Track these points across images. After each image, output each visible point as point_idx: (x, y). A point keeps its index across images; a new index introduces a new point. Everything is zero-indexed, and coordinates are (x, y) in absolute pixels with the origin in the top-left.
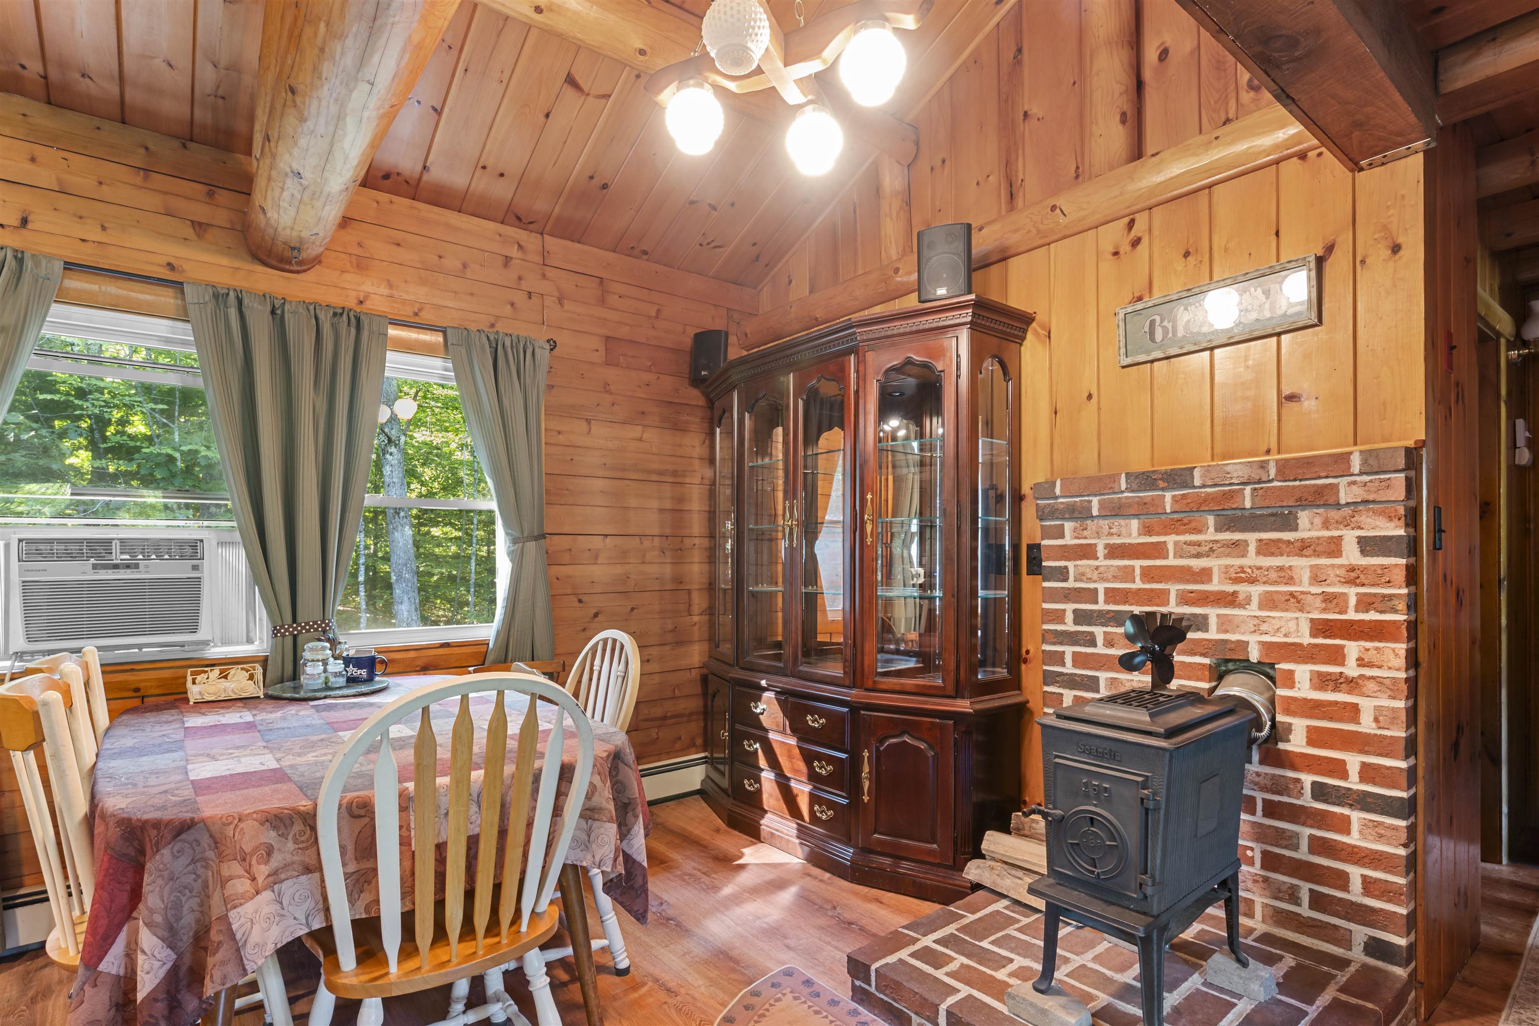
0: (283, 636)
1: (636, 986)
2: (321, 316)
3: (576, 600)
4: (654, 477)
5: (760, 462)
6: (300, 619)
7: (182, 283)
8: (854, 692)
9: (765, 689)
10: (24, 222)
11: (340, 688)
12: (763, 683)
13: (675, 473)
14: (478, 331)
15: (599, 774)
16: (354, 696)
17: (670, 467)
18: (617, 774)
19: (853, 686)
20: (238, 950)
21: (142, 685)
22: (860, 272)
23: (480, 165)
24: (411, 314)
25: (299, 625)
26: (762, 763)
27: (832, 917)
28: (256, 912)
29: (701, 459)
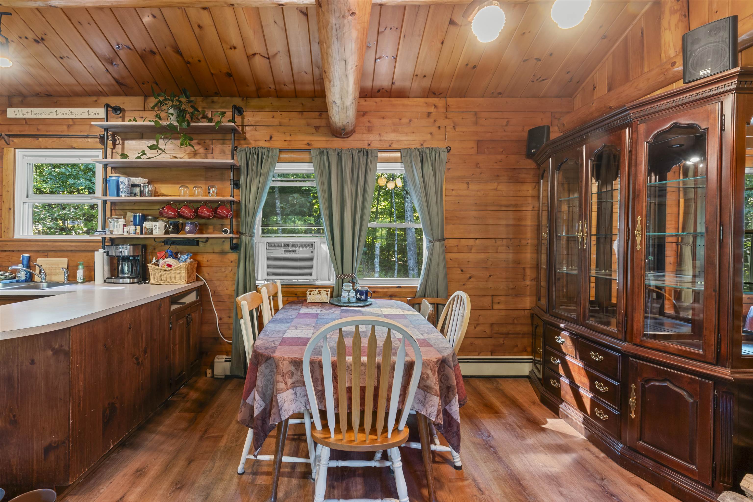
0: (339, 279)
1: (462, 479)
2: (354, 153)
3: (460, 270)
4: (504, 208)
5: (571, 197)
6: (344, 273)
7: (310, 150)
8: (625, 344)
9: (563, 330)
10: (271, 138)
11: (353, 303)
12: (562, 326)
13: (516, 206)
14: (415, 148)
15: (431, 370)
16: (357, 307)
17: (513, 203)
18: (444, 371)
19: (625, 340)
20: (279, 410)
21: (298, 293)
22: (646, 71)
23: (415, 75)
24: (388, 146)
25: (344, 275)
26: (561, 372)
27: (599, 485)
28: (287, 397)
29: (533, 197)
